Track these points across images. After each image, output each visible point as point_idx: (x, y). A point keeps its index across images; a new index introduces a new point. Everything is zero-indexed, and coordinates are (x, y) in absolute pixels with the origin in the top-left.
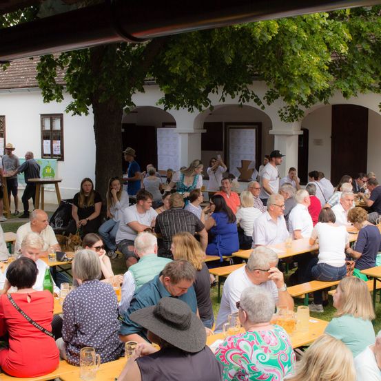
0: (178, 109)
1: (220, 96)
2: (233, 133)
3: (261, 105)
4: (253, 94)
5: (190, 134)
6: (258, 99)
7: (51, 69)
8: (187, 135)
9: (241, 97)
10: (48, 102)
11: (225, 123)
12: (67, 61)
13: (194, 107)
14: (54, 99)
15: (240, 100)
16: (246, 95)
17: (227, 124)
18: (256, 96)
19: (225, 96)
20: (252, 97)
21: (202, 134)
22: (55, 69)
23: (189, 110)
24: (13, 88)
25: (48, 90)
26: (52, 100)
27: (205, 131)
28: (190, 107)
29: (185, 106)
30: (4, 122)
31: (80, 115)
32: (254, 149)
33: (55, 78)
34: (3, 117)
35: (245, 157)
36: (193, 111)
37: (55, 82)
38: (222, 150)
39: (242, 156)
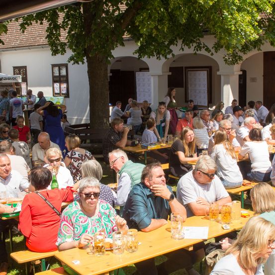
0: (149, 57)
1: (179, 47)
2: (191, 75)
3: (211, 53)
4: (204, 44)
5: (159, 76)
6: (208, 48)
7: (56, 31)
8: (157, 77)
9: (195, 47)
10: (55, 55)
12: (68, 25)
13: (160, 56)
14: (59, 53)
15: (194, 50)
16: (199, 46)
17: (186, 68)
18: (206, 46)
19: (183, 47)
20: (204, 47)
21: (168, 75)
22: (60, 31)
23: (157, 58)
25: (55, 46)
26: (57, 54)
27: (170, 73)
28: (158, 56)
29: (154, 56)
30: (26, 71)
31: (79, 64)
32: (206, 86)
33: (59, 38)
34: (25, 67)
35: (200, 92)
36: (160, 59)
37: (60, 41)
38: (183, 87)
39: (197, 91)
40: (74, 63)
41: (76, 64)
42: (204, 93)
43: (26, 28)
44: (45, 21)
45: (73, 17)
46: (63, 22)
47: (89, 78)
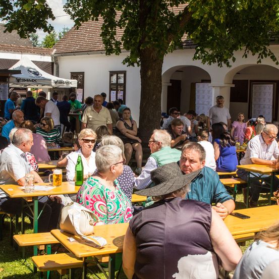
0: (210, 64)
1: (243, 52)
2: (255, 88)
3: (276, 61)
4: (270, 52)
5: (221, 87)
6: (274, 56)
7: (112, 29)
8: (219, 88)
9: (260, 54)
11: (250, 81)
12: (125, 24)
13: (223, 62)
14: (114, 52)
15: (259, 57)
16: (264, 53)
17: (251, 81)
18: (272, 54)
19: (247, 53)
20: (269, 55)
21: (231, 88)
22: (115, 29)
23: (219, 65)
24: (91, 51)
25: (110, 45)
26: (112, 53)
27: (233, 86)
28: (220, 62)
29: (216, 62)
30: (83, 77)
31: (134, 66)
32: (271, 101)
33: (115, 36)
34: (83, 73)
35: (264, 107)
36: (221, 66)
37: (115, 40)
38: (247, 102)
39: (262, 106)
40: (129, 65)
41: (131, 66)
42: (269, 108)
43: (80, 25)
44: (100, 18)
45: (130, 16)
46: (120, 20)
47: (141, 78)
